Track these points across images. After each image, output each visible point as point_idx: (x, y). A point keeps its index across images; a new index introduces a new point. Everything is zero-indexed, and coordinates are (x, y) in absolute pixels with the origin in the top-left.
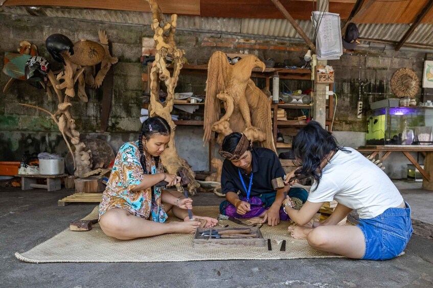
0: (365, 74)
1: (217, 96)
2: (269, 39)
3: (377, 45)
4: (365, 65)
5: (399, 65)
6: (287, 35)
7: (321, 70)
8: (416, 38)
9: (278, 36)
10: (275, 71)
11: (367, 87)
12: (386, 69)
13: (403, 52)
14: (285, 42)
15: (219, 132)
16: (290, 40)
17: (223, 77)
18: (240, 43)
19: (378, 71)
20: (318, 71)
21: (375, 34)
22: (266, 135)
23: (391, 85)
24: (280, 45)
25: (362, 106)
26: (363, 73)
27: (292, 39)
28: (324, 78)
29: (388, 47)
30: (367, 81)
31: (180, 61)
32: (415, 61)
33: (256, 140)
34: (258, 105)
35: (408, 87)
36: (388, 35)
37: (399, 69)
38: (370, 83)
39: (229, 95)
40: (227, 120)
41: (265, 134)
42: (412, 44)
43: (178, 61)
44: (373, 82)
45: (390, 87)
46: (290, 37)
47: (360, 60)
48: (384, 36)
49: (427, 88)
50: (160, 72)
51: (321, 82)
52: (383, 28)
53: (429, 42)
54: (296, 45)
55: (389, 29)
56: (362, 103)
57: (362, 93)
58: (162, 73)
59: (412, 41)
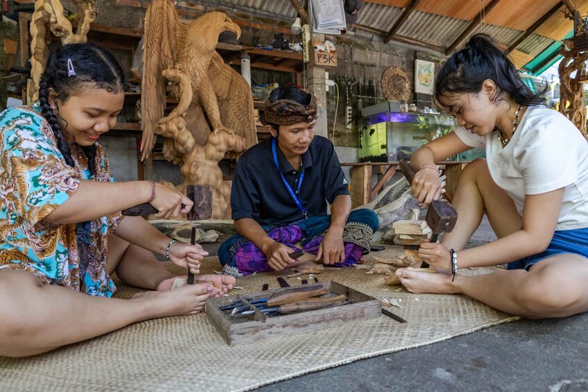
0: (352, 70)
1: (164, 73)
2: (224, 7)
3: (363, 34)
4: (351, 58)
5: (389, 63)
6: (250, 4)
7: (320, 47)
8: (406, 30)
9: (239, 4)
10: (243, 50)
11: (355, 87)
12: (375, 66)
13: (392, 46)
14: (248, 14)
15: (169, 135)
16: (255, 13)
17: (170, 44)
18: (181, 7)
19: (366, 67)
20: (316, 48)
21: (362, 19)
22: (246, 141)
23: (382, 88)
24: (241, 19)
25: (351, 112)
26: (350, 69)
27: (258, 11)
28: (324, 58)
29: (376, 38)
30: (355, 80)
31: (90, 8)
32: (405, 60)
33: (232, 149)
34: (228, 94)
35: (401, 91)
36: (377, 21)
37: (390, 67)
38: (359, 83)
39: (184, 72)
40: (181, 116)
41: (244, 139)
42: (402, 37)
43: (87, 6)
44: (361, 81)
45: (380, 90)
46: (255, 8)
47: (345, 51)
48: (372, 23)
49: (420, 94)
50: (52, 20)
51: (320, 64)
52: (372, 10)
53: (418, 37)
54: (263, 20)
55: (379, 13)
56: (350, 108)
57: (350, 96)
58: (56, 22)
59: (402, 34)
